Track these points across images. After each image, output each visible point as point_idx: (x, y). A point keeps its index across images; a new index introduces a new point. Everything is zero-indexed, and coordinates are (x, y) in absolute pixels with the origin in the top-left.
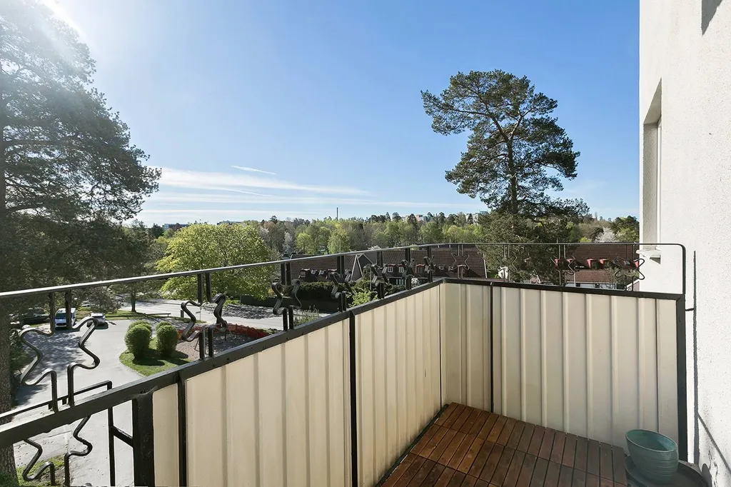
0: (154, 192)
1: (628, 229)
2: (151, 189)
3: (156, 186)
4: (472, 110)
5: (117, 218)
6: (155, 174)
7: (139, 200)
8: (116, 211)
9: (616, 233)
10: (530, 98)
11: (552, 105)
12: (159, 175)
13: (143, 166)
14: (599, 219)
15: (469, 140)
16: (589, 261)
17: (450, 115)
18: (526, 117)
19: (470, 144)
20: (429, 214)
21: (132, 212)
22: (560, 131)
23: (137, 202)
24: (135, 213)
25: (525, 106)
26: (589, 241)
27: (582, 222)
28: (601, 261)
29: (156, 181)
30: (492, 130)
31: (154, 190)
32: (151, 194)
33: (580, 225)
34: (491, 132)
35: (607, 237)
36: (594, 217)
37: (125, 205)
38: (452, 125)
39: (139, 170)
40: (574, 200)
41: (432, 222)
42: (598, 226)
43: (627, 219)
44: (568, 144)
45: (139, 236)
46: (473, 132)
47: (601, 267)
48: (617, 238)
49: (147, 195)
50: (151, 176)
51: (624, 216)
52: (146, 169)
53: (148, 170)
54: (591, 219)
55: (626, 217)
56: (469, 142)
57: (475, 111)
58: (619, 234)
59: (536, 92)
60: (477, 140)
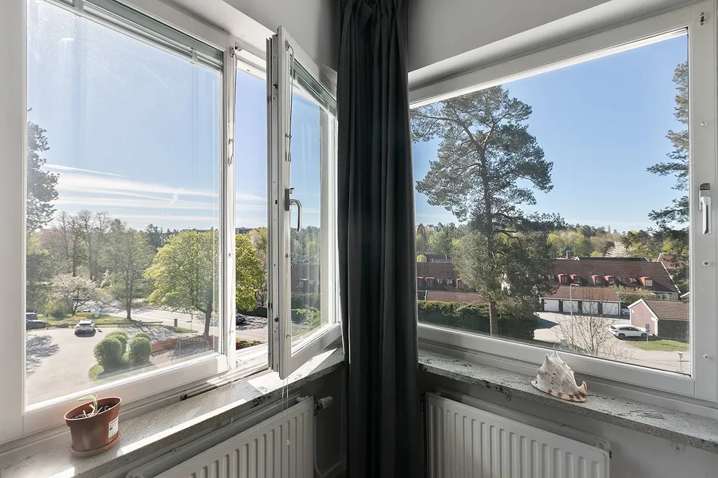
1: (640, 244)
4: (442, 116)
9: (627, 247)
10: (504, 104)
11: (527, 111)
14: (612, 232)
15: (440, 148)
16: (593, 277)
17: (417, 122)
18: (500, 124)
19: (440, 153)
20: (440, 224)
22: (530, 139)
25: (500, 112)
26: (600, 255)
27: (594, 235)
28: (607, 278)
30: (464, 138)
33: (591, 238)
34: (463, 140)
35: (618, 251)
36: (606, 230)
38: (420, 132)
40: (551, 214)
41: (442, 232)
42: (609, 240)
43: (639, 234)
44: (539, 153)
46: (443, 139)
47: (606, 284)
48: (629, 253)
51: (636, 230)
54: (604, 232)
55: (638, 232)
56: (439, 151)
57: (445, 116)
58: (631, 249)
59: (511, 97)
60: (448, 148)
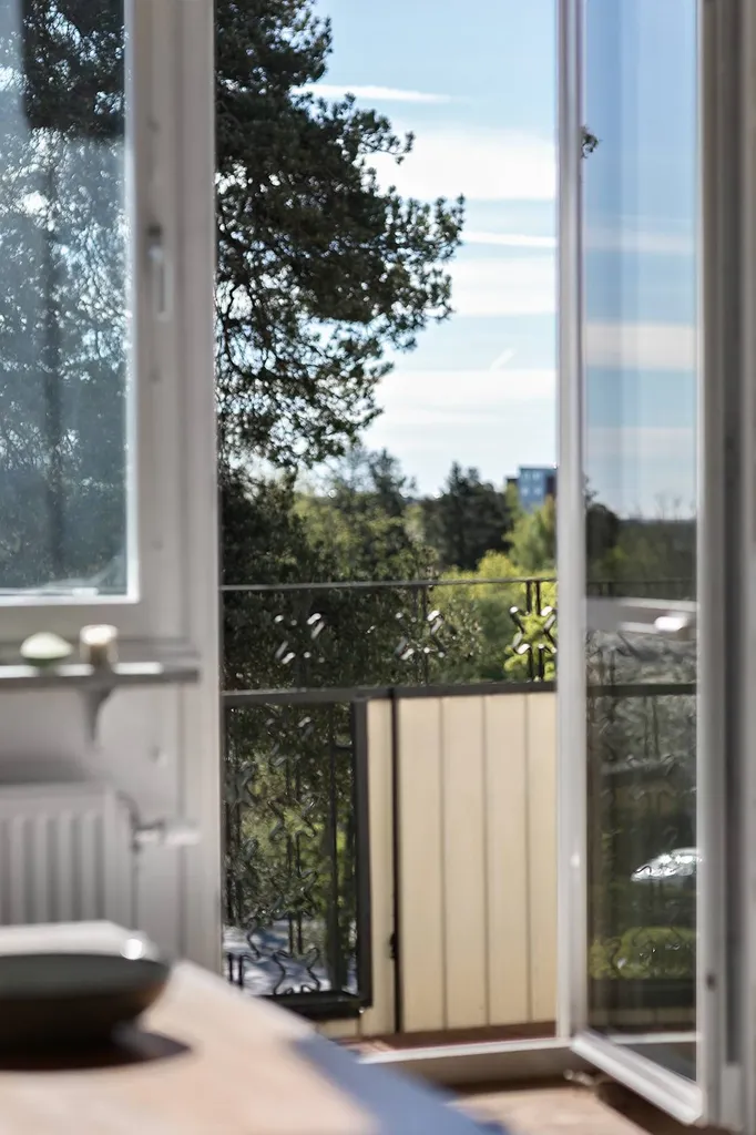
0: (431, 324)
2: (419, 305)
3: (441, 292)
5: (273, 458)
6: (433, 231)
7: (369, 363)
8: (269, 420)
12: (451, 231)
13: (381, 193)
21: (339, 426)
23: (358, 372)
24: (349, 428)
29: (438, 265)
31: (430, 311)
32: (419, 335)
37: (308, 388)
39: (366, 211)
45: (367, 554)
49: (403, 338)
50: (416, 242)
52: (396, 206)
53: (403, 210)
